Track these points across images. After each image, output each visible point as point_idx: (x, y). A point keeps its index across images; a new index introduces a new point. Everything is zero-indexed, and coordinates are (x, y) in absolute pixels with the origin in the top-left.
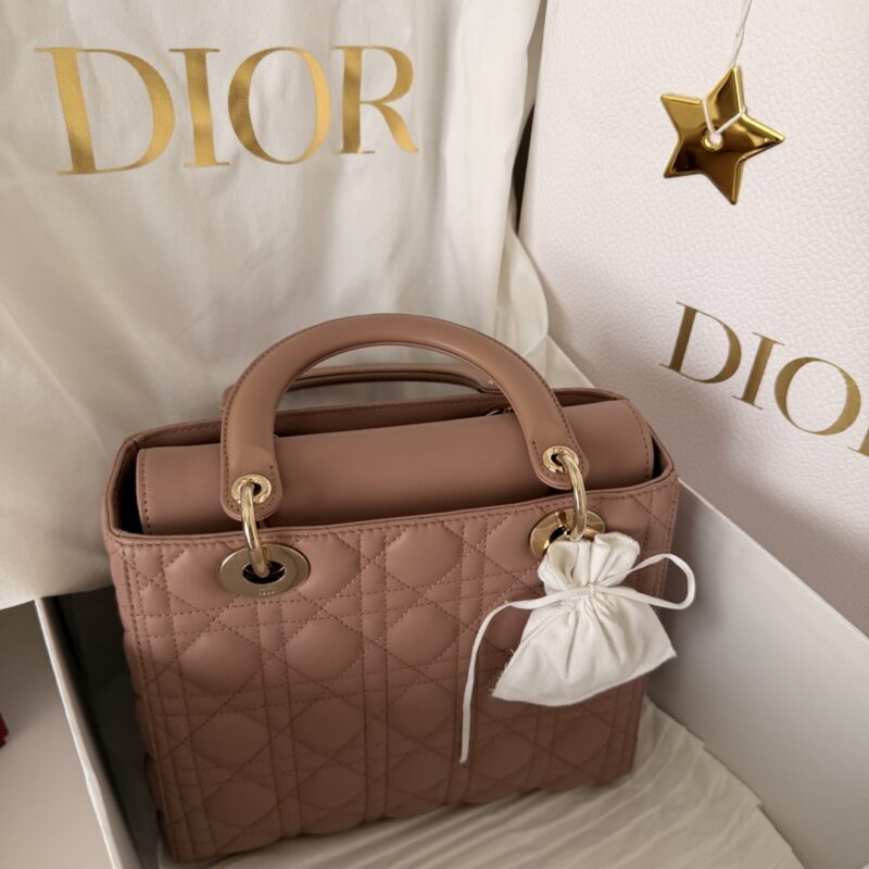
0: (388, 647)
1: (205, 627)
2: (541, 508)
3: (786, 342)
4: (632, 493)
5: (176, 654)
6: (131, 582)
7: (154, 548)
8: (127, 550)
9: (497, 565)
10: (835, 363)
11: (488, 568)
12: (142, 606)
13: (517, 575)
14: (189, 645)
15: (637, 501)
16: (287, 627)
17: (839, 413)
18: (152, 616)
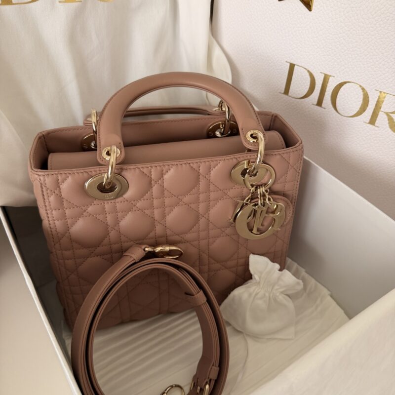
0: (166, 225)
1: (80, 215)
2: (236, 158)
3: (334, 75)
4: (280, 153)
5: (68, 229)
6: (45, 193)
7: (55, 176)
8: (42, 178)
9: (216, 186)
10: (357, 83)
11: (212, 188)
12: (50, 205)
13: (225, 191)
14: (74, 224)
15: (282, 157)
16: (120, 214)
17: (359, 106)
18: (55, 210)
